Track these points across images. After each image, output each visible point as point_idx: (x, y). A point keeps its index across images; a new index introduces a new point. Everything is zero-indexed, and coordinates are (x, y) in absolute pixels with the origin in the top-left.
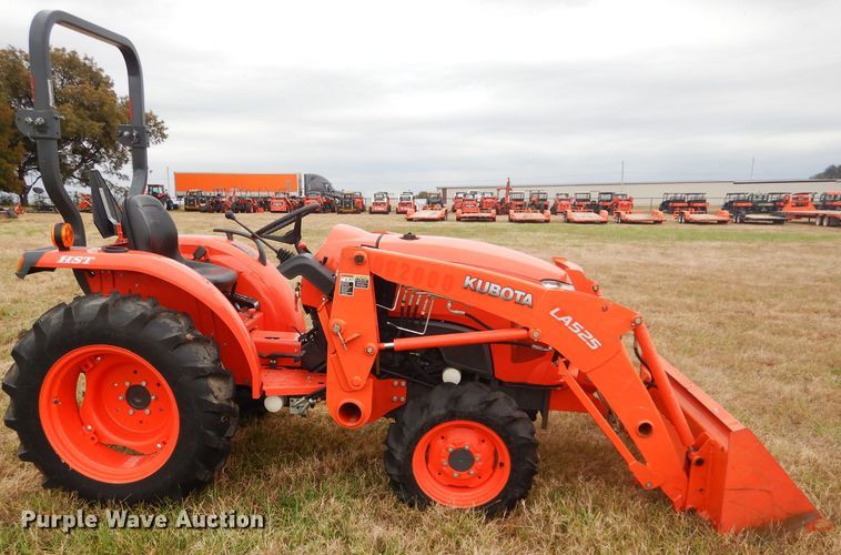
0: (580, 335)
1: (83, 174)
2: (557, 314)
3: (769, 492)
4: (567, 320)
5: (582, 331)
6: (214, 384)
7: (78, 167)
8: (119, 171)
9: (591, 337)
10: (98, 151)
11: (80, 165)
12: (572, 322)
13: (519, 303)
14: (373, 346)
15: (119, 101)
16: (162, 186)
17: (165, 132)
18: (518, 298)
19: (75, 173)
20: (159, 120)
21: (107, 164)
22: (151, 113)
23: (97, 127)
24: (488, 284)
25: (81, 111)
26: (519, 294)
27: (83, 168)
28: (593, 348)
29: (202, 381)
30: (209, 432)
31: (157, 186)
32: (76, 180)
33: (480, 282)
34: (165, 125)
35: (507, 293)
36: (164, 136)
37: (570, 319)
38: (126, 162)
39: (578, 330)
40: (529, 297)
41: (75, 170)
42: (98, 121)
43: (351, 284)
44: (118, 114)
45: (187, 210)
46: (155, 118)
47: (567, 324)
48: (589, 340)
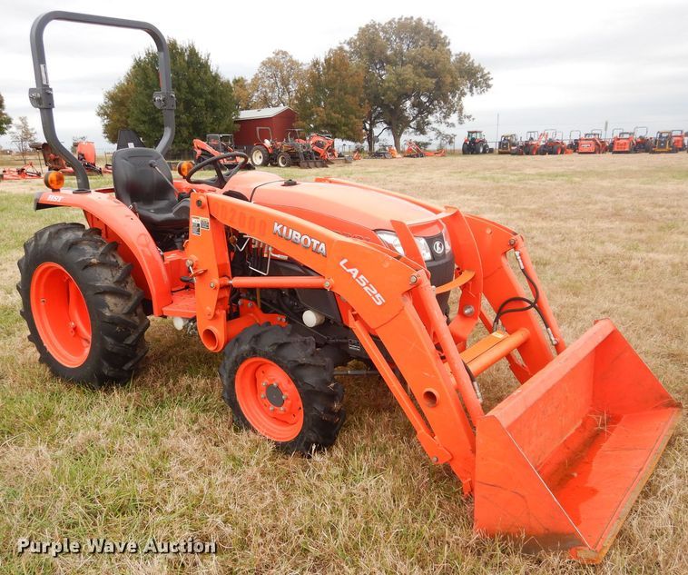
0: (366, 289)
1: (418, 123)
2: (344, 265)
3: (523, 497)
4: (355, 272)
5: (367, 285)
6: (109, 300)
7: (414, 118)
8: (448, 120)
9: (375, 292)
10: (431, 103)
11: (417, 116)
12: (359, 275)
13: (315, 252)
14: (216, 281)
15: (453, 59)
16: (480, 132)
17: (490, 82)
18: (315, 245)
19: (411, 124)
20: (486, 72)
21: (438, 115)
22: (480, 65)
23: (431, 82)
24: (291, 231)
25: (419, 70)
26: (316, 242)
27: (419, 118)
28: (379, 303)
29: (100, 297)
30: (106, 338)
31: (476, 132)
32: (411, 130)
33: (285, 228)
34: (490, 76)
35: (306, 240)
36: (489, 86)
37: (357, 271)
38: (454, 112)
39: (364, 284)
40: (323, 246)
41: (413, 120)
42: (432, 77)
43: (198, 225)
44: (449, 70)
45: (500, 153)
46: (482, 70)
47: (354, 276)
48: (374, 295)
